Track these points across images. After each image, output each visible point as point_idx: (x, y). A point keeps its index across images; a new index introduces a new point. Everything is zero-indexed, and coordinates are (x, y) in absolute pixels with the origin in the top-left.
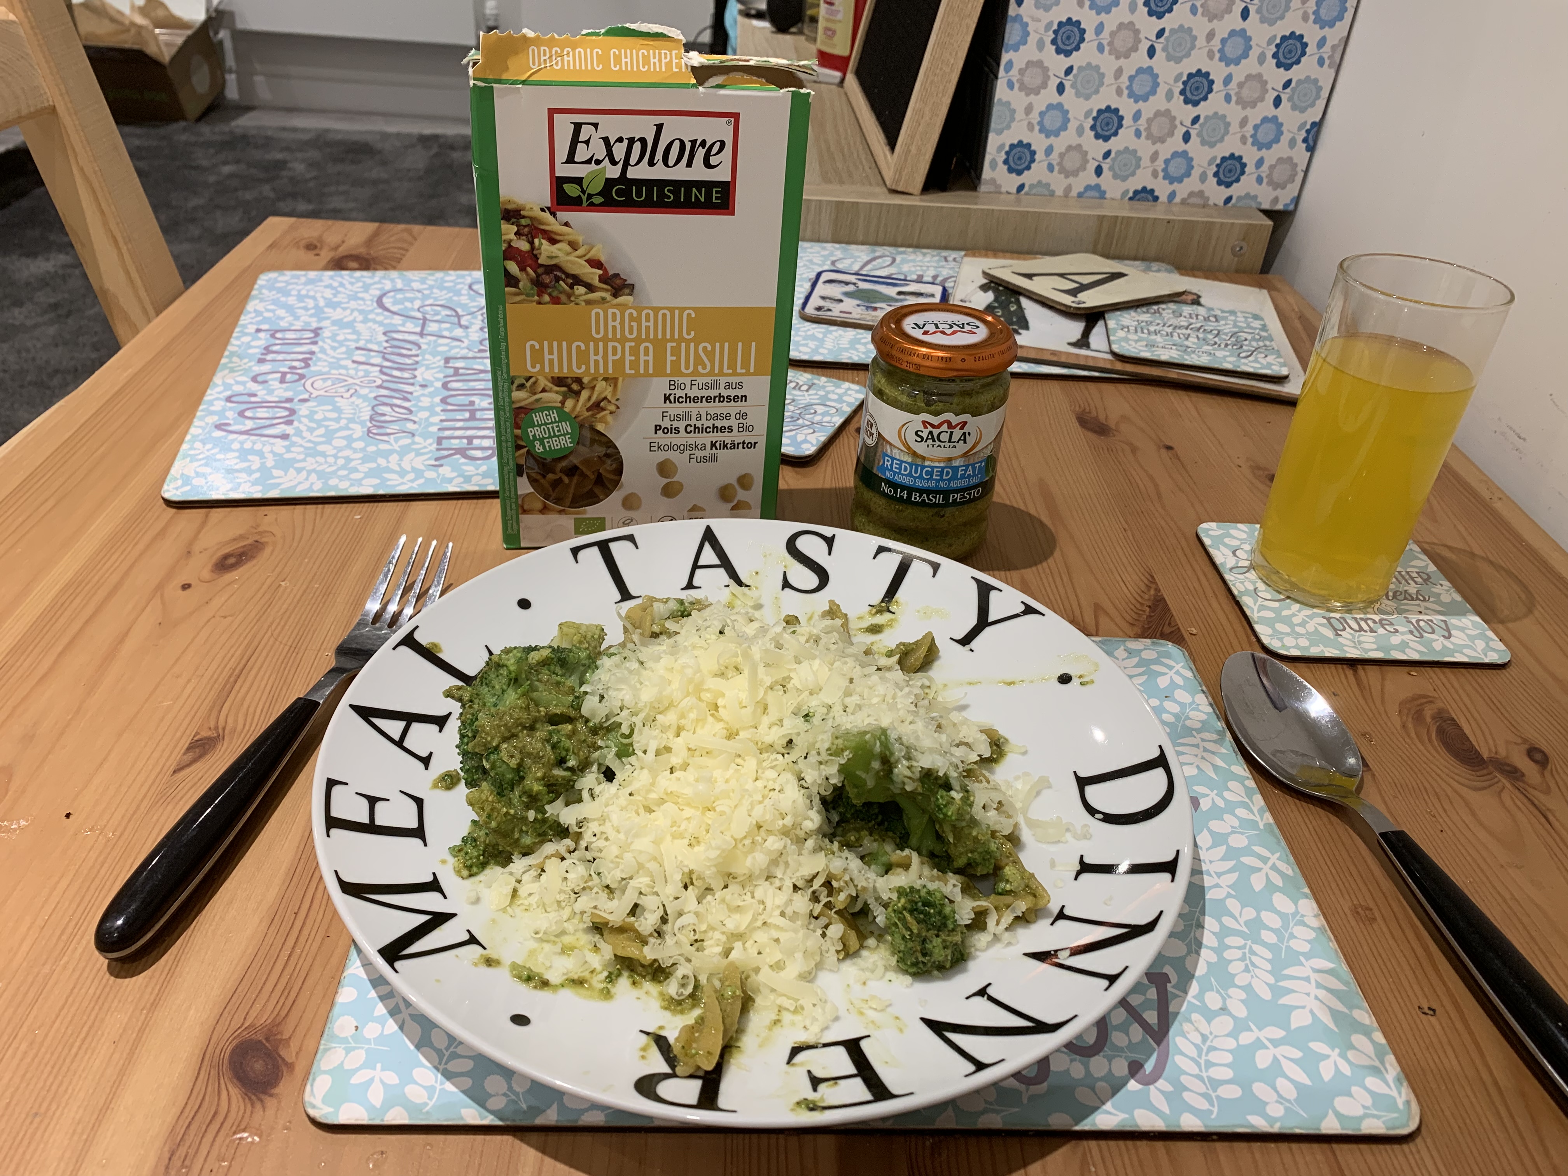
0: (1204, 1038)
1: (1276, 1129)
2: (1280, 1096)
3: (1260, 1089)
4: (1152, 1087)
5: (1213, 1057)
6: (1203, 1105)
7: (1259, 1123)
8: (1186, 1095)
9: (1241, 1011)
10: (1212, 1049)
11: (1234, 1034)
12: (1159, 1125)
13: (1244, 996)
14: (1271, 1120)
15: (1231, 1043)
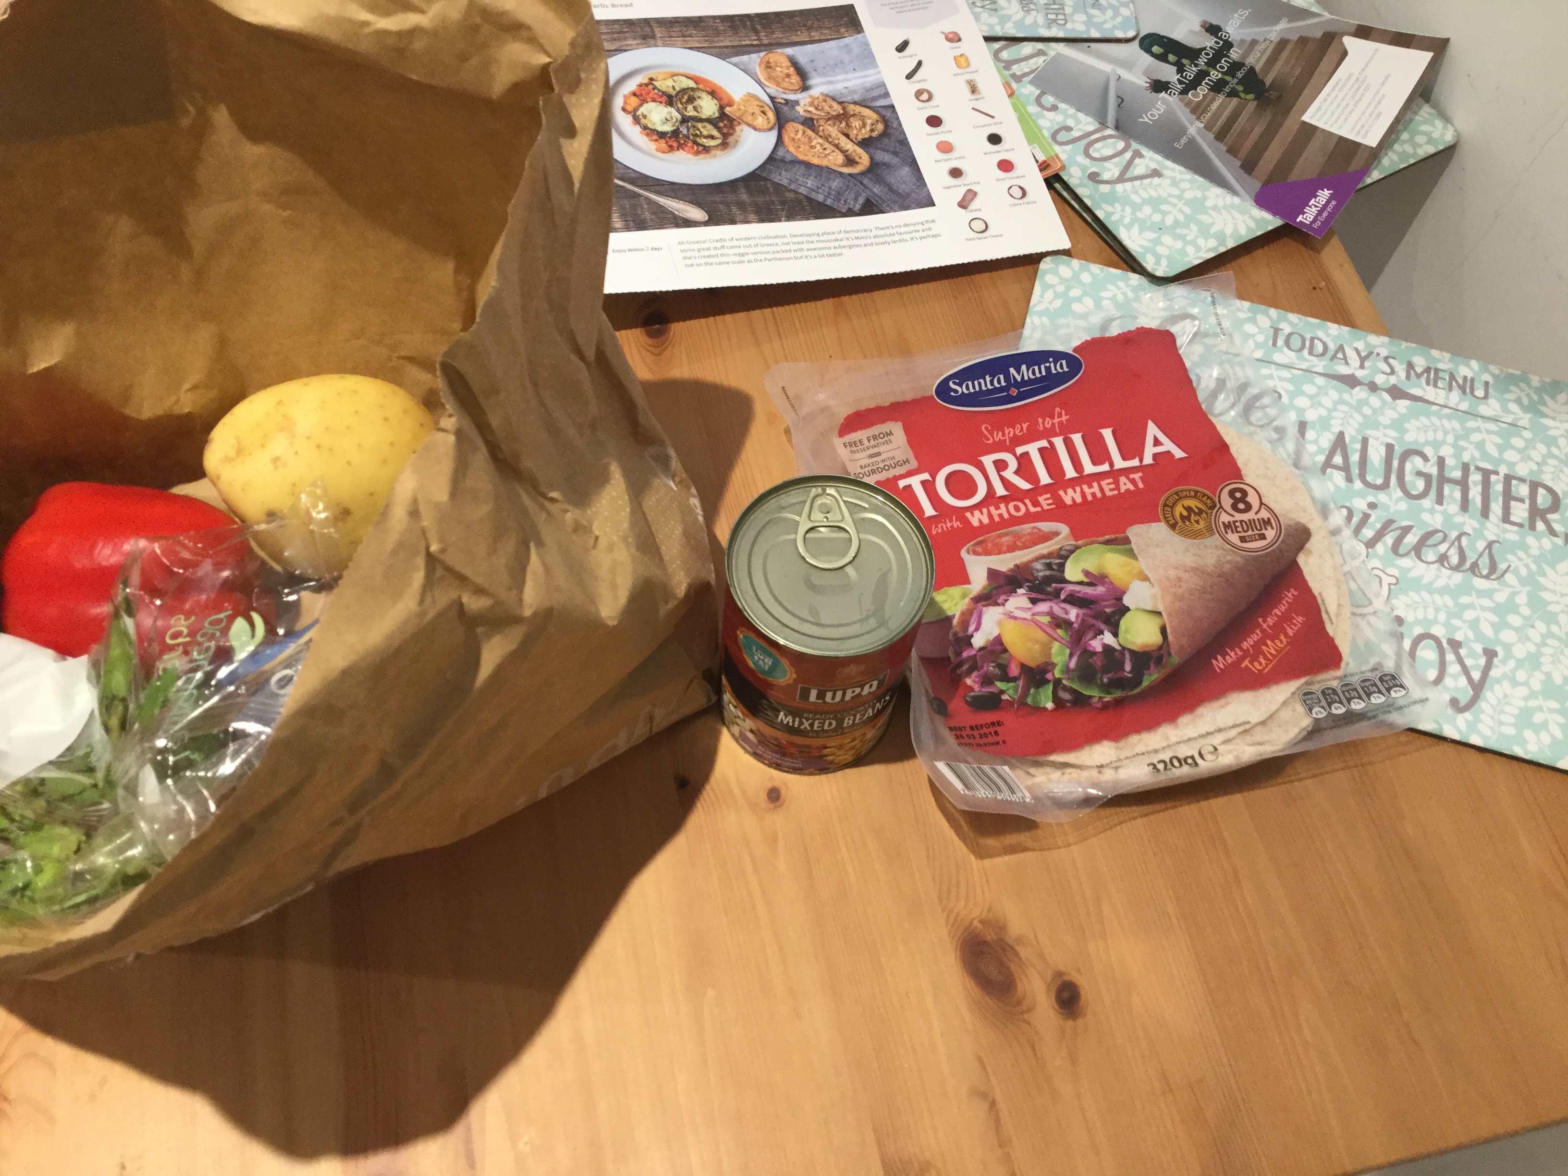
0: (1506, 696)
1: (1528, 757)
2: (1539, 740)
3: (1528, 734)
4: (1460, 715)
5: (1507, 709)
6: (1487, 732)
7: (1519, 752)
8: (1480, 725)
9: (1536, 686)
10: (1508, 704)
11: (1526, 699)
12: (1456, 736)
13: (1543, 677)
14: (1527, 752)
15: (1522, 704)
